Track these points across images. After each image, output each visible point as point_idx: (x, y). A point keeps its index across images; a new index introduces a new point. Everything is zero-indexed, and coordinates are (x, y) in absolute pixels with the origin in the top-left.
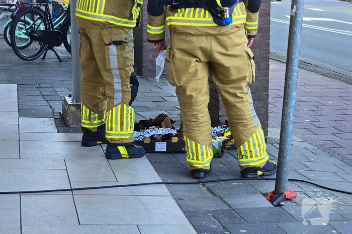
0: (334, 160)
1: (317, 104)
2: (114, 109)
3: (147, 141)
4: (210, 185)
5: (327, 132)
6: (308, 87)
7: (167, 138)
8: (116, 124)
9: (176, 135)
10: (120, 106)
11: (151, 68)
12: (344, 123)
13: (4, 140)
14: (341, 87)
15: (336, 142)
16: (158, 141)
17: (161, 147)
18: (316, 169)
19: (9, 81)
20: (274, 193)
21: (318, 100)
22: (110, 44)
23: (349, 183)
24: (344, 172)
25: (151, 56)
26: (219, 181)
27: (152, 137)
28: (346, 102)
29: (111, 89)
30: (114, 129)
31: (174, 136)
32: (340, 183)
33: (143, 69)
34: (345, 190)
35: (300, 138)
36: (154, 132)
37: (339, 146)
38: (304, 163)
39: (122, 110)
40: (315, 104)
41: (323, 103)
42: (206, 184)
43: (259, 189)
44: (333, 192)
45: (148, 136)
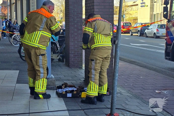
0: (138, 100)
1: (137, 78)
2: (40, 80)
3: (64, 93)
4: (86, 110)
5: (138, 89)
6: (134, 71)
7: (72, 92)
8: (41, 86)
9: (76, 91)
10: (42, 79)
11: (73, 64)
12: (146, 85)
13: (8, 93)
14: (147, 71)
15: (142, 93)
16: (68, 93)
17: (69, 95)
18: (129, 104)
19: (17, 70)
20: (110, 114)
21: (137, 76)
22: (40, 55)
23: (142, 110)
24: (141, 105)
25: (73, 60)
26: (90, 109)
27: (66, 92)
28: (148, 77)
29: (39, 72)
30: (39, 88)
31: (75, 91)
32: (138, 110)
33: (70, 65)
34: (139, 113)
35: (127, 91)
36: (67, 89)
37: (142, 95)
38: (125, 102)
39: (43, 80)
40: (135, 78)
41: (139, 77)
42: (84, 110)
43: (105, 112)
44: (134, 114)
45: (65, 91)
